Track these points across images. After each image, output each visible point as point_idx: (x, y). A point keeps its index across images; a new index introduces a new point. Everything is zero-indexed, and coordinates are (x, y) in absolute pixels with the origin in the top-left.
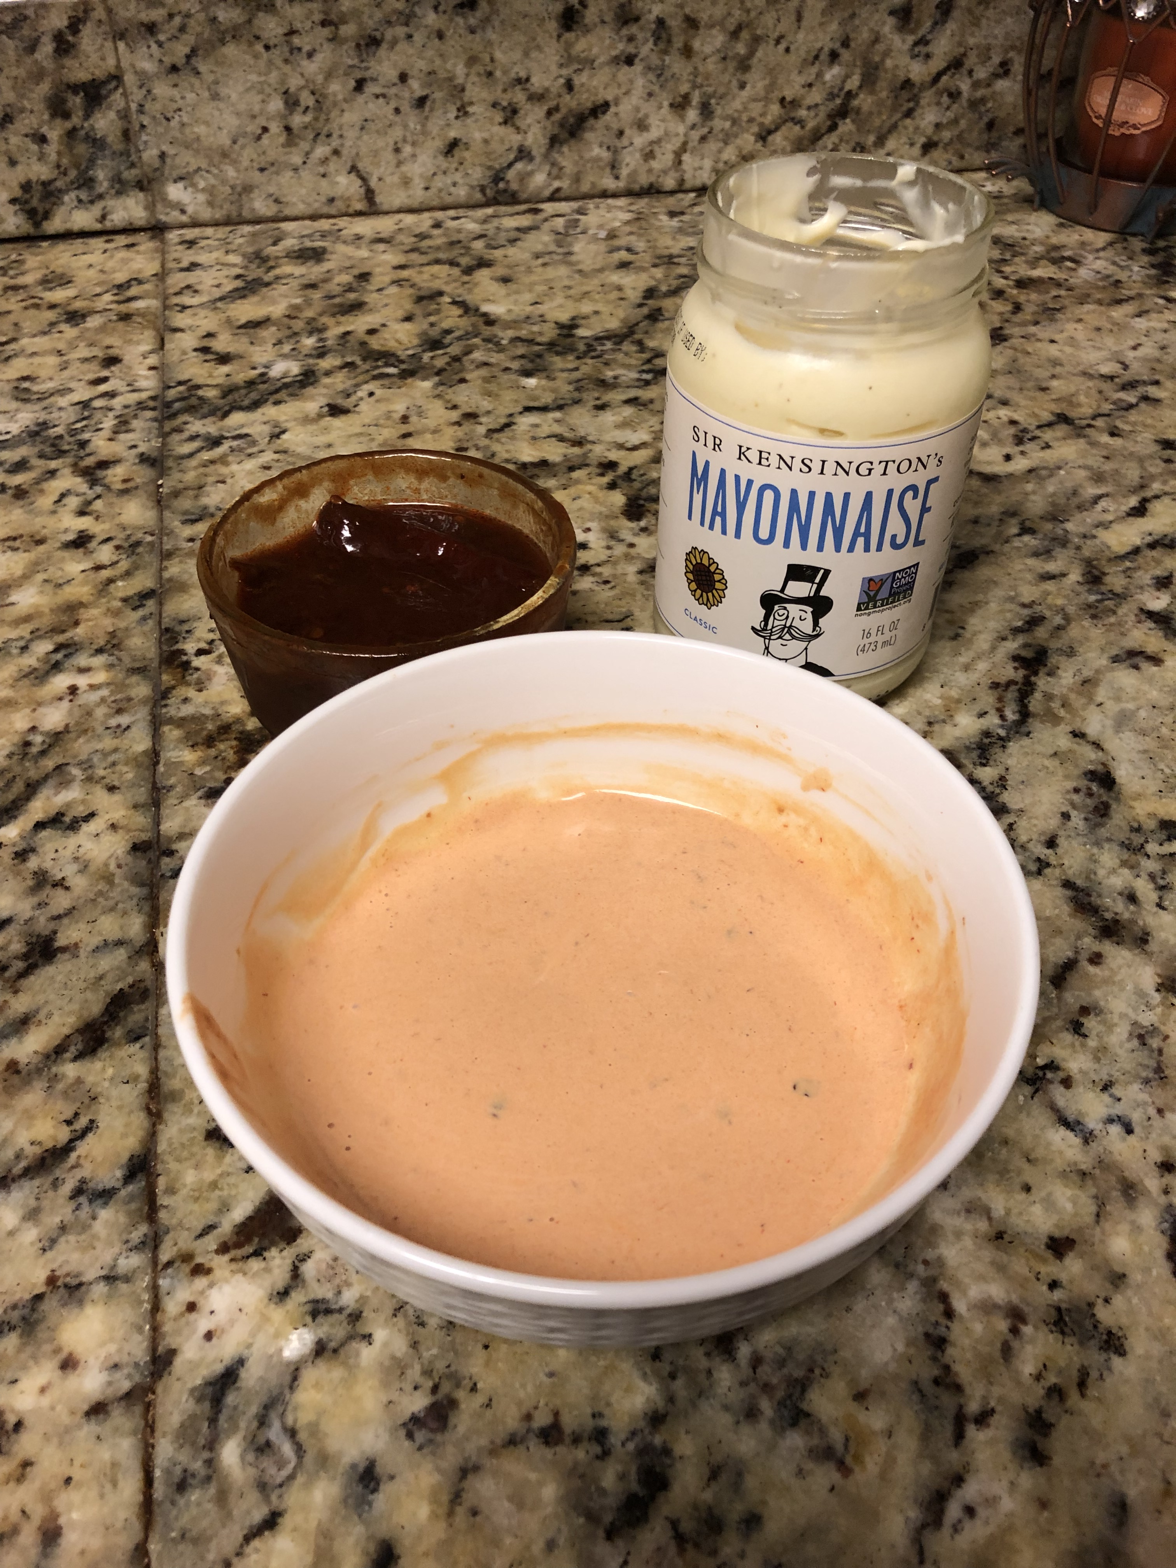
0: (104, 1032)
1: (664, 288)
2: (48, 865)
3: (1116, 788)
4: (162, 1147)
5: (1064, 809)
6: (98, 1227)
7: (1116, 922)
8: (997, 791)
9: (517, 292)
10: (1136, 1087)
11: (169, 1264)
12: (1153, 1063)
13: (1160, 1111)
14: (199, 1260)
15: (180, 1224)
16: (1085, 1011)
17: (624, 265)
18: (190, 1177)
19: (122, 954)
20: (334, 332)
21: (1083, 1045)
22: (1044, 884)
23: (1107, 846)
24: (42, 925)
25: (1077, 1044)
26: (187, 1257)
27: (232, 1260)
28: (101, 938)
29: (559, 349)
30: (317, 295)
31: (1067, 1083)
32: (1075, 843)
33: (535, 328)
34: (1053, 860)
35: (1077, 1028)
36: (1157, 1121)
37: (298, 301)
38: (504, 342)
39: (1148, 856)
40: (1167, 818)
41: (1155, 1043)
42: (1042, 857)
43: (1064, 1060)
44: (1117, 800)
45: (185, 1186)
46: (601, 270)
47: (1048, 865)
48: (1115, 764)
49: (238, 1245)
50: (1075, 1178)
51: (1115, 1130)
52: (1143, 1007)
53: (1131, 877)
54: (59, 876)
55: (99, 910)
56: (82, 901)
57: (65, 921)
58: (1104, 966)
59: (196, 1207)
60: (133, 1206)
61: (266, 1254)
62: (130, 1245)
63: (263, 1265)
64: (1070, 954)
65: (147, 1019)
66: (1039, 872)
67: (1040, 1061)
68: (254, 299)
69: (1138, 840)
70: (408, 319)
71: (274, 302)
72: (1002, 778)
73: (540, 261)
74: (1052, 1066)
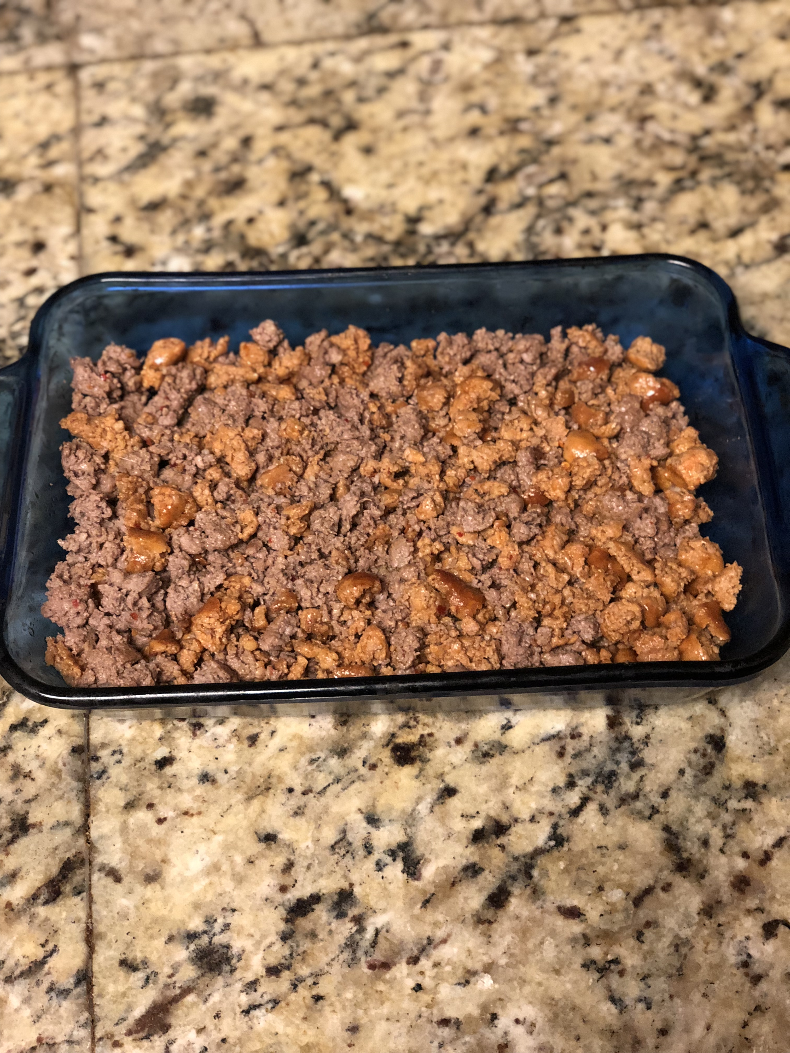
0: (59, 887)
1: (504, 168)
2: (20, 760)
3: (724, 752)
4: (95, 968)
5: (682, 766)
6: (62, 1011)
7: (689, 860)
8: (642, 746)
9: (376, 169)
10: (663, 979)
11: (101, 1039)
12: (678, 965)
13: (671, 997)
14: (116, 1038)
15: (106, 1016)
16: (648, 924)
17: (474, 132)
18: (111, 988)
19: (68, 832)
20: (219, 220)
21: (640, 948)
22: (651, 827)
23: (702, 799)
24: (19, 807)
25: (636, 947)
26: (110, 1036)
27: (134, 1040)
28: (55, 819)
29: (402, 250)
30: (207, 166)
31: (621, 973)
32: (681, 796)
33: (386, 221)
34: (662, 810)
35: (639, 936)
36: (667, 1003)
37: (189, 174)
38: (359, 238)
39: (727, 810)
40: (751, 780)
41: (684, 950)
42: (656, 805)
43: (625, 958)
44: (722, 761)
45: (108, 993)
46: (451, 139)
47: (658, 812)
48: (730, 729)
49: (137, 1032)
50: (608, 1034)
51: (641, 1006)
52: (685, 925)
53: (710, 826)
54: (27, 770)
55: (53, 799)
56: (42, 791)
57: (33, 804)
58: (670, 893)
59: (114, 1007)
60: (80, 1001)
61: (152, 1038)
62: (80, 1024)
63: (150, 1044)
64: (652, 882)
65: (84, 880)
66: (650, 818)
67: (610, 957)
68: (153, 170)
69: (725, 795)
70: (282, 203)
71: (170, 176)
72: (648, 737)
73: (401, 124)
74: (616, 961)
